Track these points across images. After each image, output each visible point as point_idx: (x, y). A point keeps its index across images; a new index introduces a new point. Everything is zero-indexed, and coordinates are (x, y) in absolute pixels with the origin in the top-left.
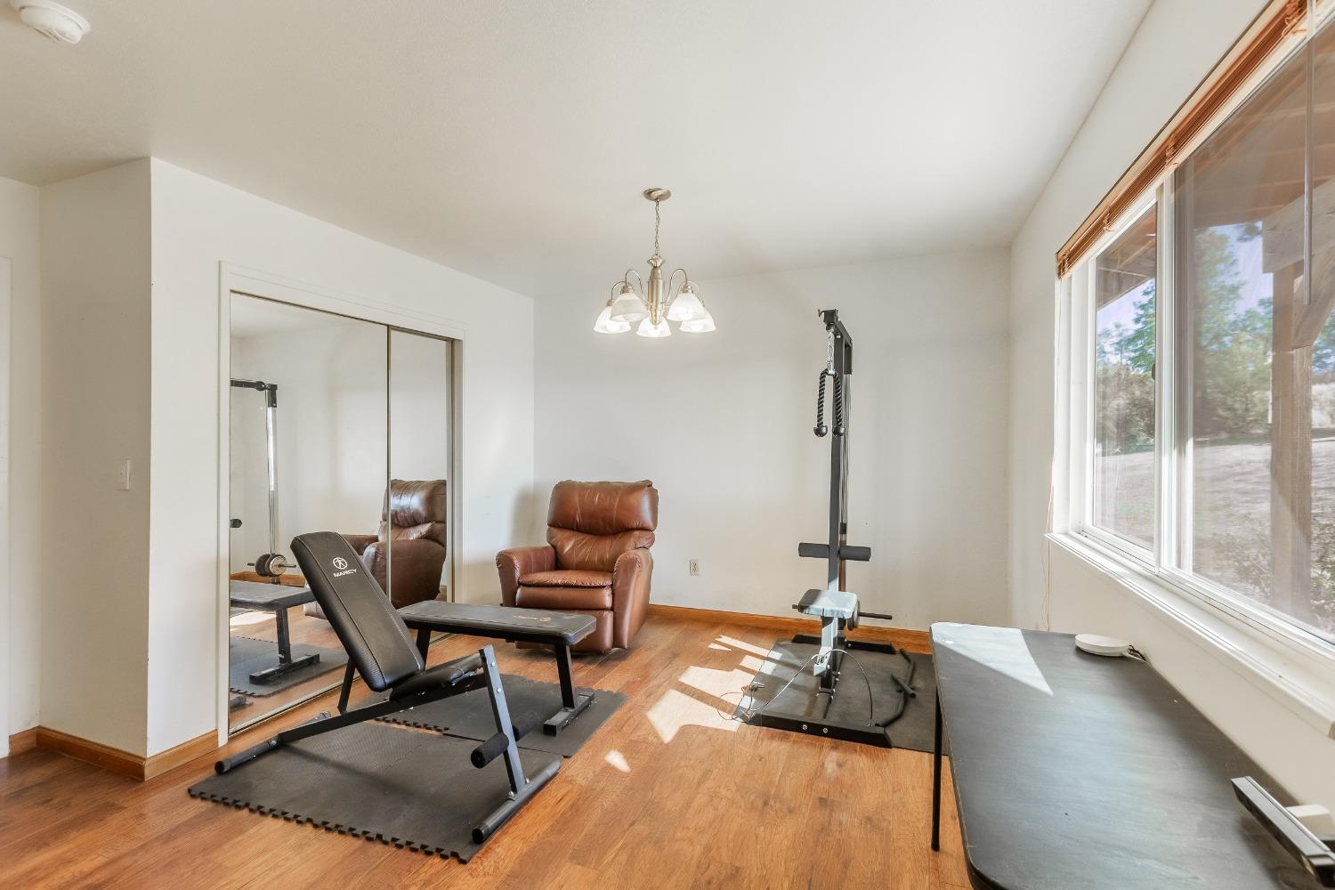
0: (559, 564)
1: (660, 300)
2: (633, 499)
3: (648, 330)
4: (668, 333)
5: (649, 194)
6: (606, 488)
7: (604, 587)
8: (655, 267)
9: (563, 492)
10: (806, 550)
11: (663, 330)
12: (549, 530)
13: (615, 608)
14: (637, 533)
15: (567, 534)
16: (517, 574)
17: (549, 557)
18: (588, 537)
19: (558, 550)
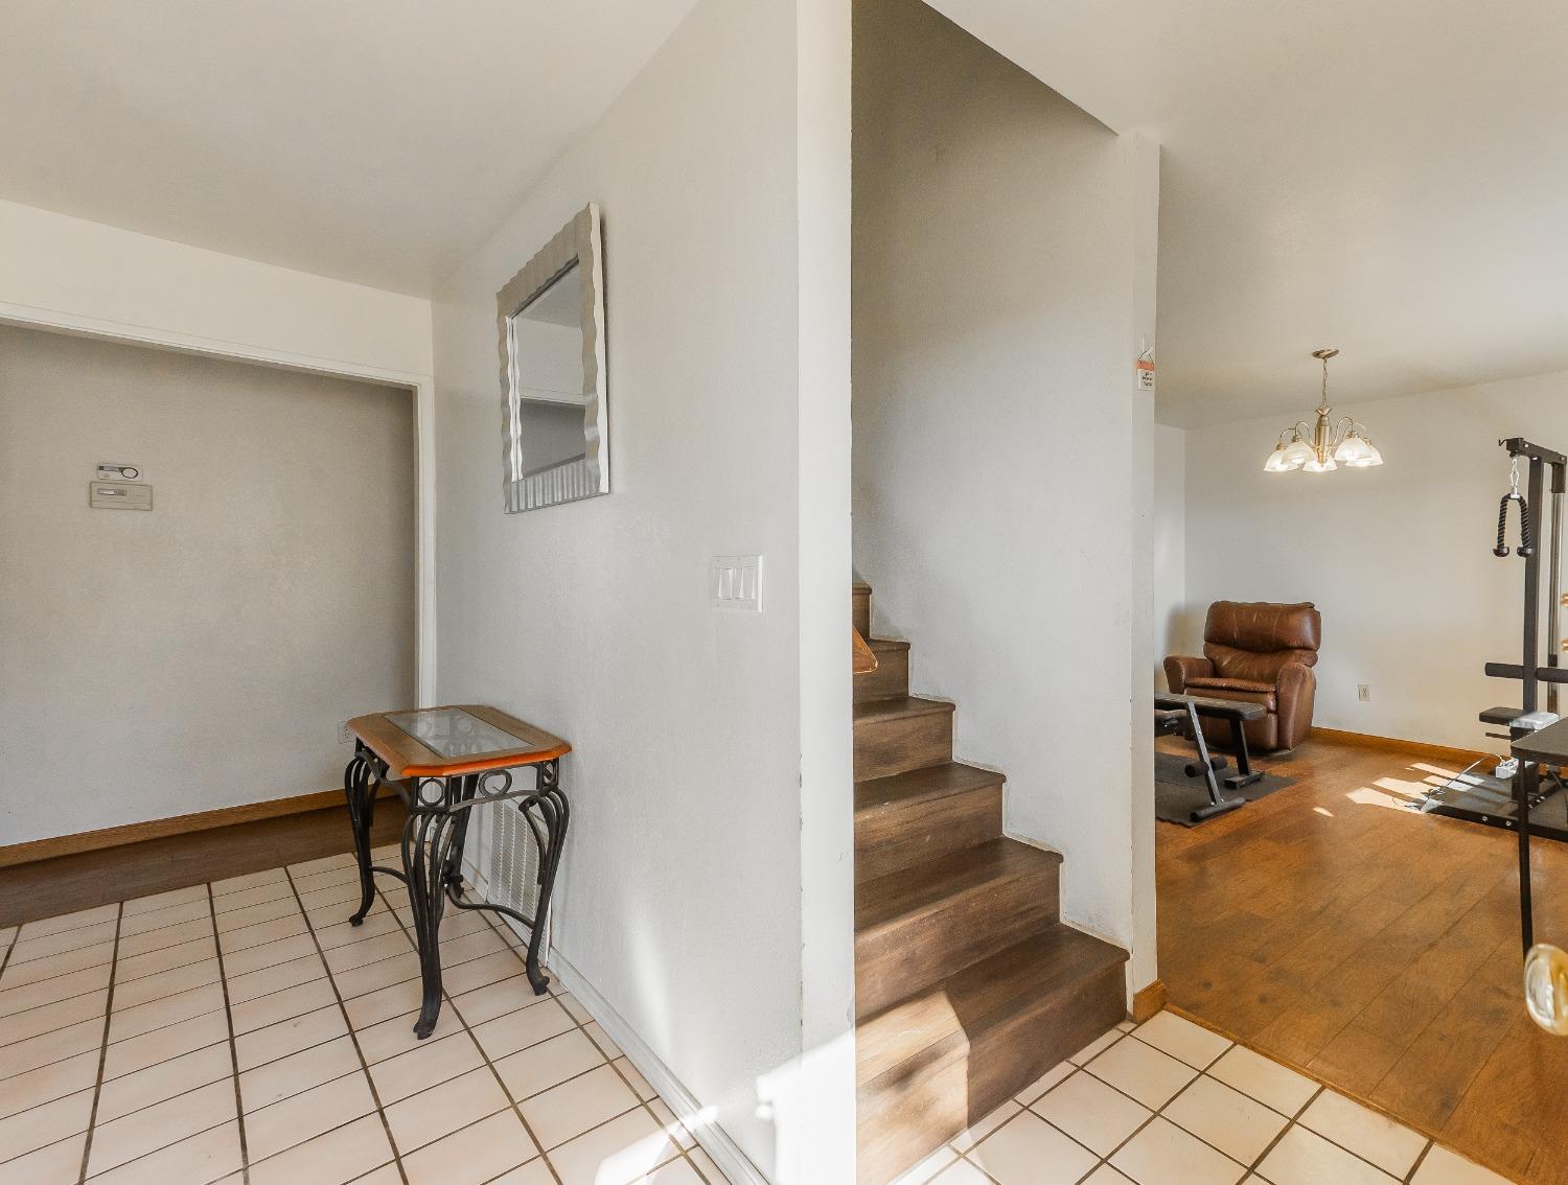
0: (1217, 672)
1: (1327, 443)
2: (1294, 620)
3: (1315, 467)
4: (1335, 467)
5: (1317, 355)
6: (1263, 609)
7: (1266, 692)
8: (1322, 416)
9: (1219, 612)
10: (1493, 670)
11: (1330, 465)
12: (1206, 645)
13: (1280, 711)
14: (1298, 652)
15: (1224, 649)
16: (1184, 677)
17: (1208, 667)
18: (1246, 653)
19: (1217, 663)
